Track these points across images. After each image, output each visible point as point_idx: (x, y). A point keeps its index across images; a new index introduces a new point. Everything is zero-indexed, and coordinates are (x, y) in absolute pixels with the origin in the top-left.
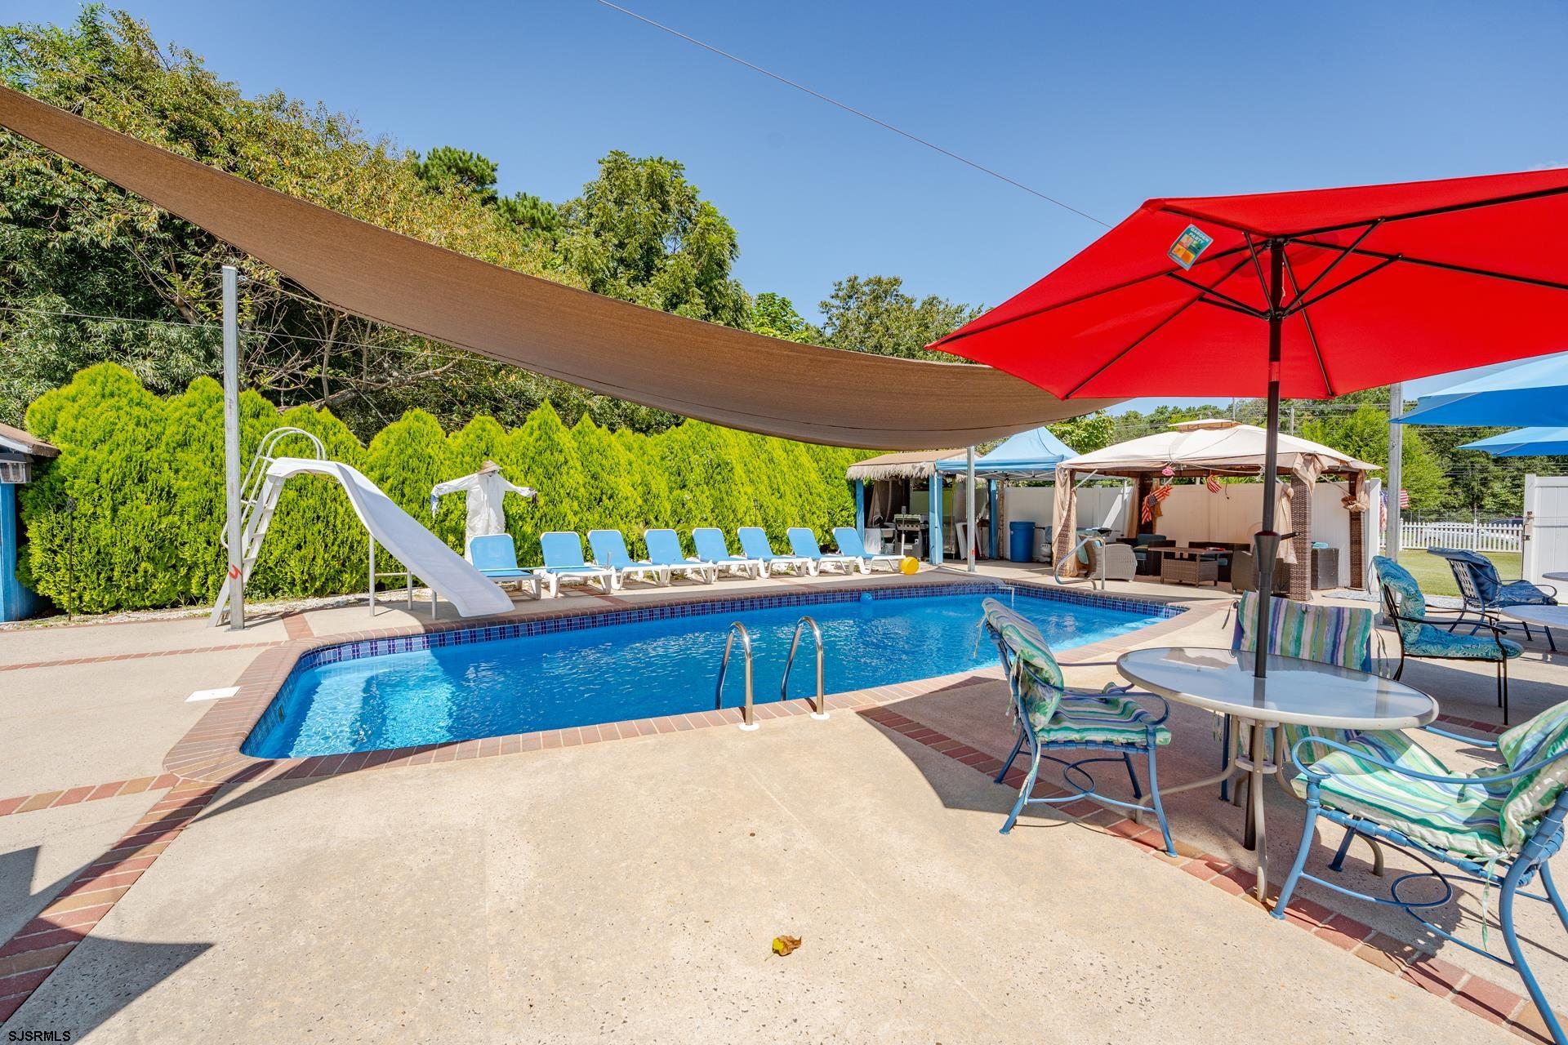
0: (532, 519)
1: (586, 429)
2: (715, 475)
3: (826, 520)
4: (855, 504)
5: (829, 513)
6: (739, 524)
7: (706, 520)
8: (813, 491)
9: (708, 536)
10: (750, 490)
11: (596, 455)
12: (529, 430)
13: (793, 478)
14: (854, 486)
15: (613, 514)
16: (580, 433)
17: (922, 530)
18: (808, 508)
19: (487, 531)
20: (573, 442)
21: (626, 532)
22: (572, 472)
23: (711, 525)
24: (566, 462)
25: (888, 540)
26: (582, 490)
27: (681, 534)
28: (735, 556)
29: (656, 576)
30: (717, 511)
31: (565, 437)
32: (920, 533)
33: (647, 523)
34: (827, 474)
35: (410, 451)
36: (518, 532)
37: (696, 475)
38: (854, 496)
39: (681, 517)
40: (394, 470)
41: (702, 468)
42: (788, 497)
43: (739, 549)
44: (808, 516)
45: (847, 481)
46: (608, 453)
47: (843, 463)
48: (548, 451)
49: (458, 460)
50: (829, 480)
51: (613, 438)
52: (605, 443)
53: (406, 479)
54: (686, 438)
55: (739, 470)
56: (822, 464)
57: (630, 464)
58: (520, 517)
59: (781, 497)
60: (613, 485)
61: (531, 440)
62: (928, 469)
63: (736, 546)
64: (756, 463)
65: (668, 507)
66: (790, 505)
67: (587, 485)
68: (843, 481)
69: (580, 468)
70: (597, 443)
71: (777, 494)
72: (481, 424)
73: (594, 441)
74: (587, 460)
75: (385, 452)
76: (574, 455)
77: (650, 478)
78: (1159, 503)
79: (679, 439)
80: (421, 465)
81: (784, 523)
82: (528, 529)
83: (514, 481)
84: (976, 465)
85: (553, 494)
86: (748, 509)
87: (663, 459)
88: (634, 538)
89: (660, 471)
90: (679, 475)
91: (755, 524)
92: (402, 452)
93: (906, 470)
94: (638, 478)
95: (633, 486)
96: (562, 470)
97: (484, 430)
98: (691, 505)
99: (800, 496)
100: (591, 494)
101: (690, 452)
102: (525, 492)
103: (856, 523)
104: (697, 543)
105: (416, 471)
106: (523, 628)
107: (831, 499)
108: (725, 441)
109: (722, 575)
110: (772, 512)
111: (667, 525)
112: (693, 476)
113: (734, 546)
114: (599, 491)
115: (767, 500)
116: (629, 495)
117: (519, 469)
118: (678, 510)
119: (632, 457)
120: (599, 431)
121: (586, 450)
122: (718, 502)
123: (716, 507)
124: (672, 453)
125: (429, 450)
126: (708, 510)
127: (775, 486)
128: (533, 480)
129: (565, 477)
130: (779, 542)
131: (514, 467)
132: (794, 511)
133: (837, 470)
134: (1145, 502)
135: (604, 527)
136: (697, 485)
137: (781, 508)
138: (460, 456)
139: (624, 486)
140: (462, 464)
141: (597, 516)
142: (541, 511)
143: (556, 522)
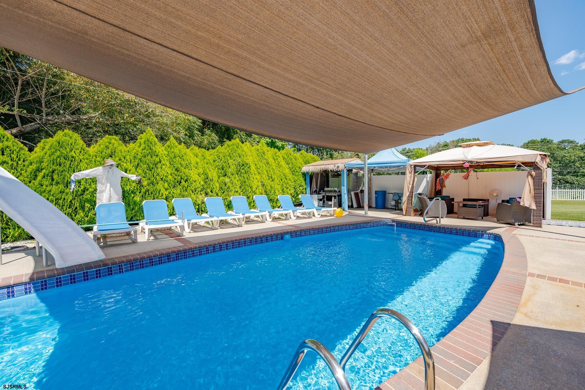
0: (140, 193)
1: (172, 145)
2: (241, 170)
3: (293, 191)
4: (306, 184)
5: (294, 188)
6: (253, 194)
7: (237, 192)
8: (287, 178)
9: (239, 200)
10: (258, 177)
11: (177, 159)
12: (138, 144)
13: (278, 172)
14: (305, 176)
15: (188, 190)
16: (169, 147)
17: (338, 195)
18: (285, 186)
19: (110, 200)
20: (165, 151)
21: (195, 199)
22: (164, 167)
23: (240, 194)
24: (160, 162)
25: (321, 200)
26: (170, 177)
27: (224, 199)
28: (252, 210)
29: (211, 223)
30: (242, 187)
31: (160, 148)
32: (337, 197)
33: (207, 194)
34: (293, 170)
35: (58, 153)
36: (131, 201)
37: (232, 169)
38: (305, 180)
39: (224, 190)
40: (46, 164)
41: (234, 166)
42: (276, 181)
43: (254, 206)
44: (285, 189)
45: (302, 173)
46: (185, 158)
47: (299, 165)
48: (149, 156)
49: (93, 160)
50: (294, 173)
51: (188, 150)
52: (183, 153)
53: (55, 170)
54: (226, 151)
55: (253, 167)
56: (290, 166)
57: (197, 164)
58: (132, 192)
59: (273, 181)
60: (188, 174)
61: (140, 149)
62: (341, 167)
63: (252, 204)
64: (261, 164)
65: (218, 185)
66: (277, 184)
67: (173, 174)
68: (300, 173)
69: (168, 165)
70: (178, 152)
71: (271, 179)
72: (109, 140)
73: (176, 151)
74: (173, 161)
75: (42, 154)
76: (166, 158)
77: (208, 170)
78: (444, 181)
79: (222, 151)
80: (66, 161)
81: (275, 193)
82: (137, 199)
83: (128, 172)
84: (368, 164)
85: (153, 179)
86: (258, 186)
87: (214, 161)
88: (200, 202)
89: (213, 168)
90: (223, 170)
91: (261, 194)
92: (53, 154)
93: (331, 167)
94: (201, 171)
95: (198, 175)
96: (158, 166)
97: (110, 143)
98: (229, 184)
99: (282, 180)
100: (175, 179)
101: (228, 158)
102: (134, 177)
103: (306, 192)
104: (233, 204)
105: (62, 165)
106: (115, 268)
107: (295, 182)
108: (246, 153)
109: (247, 220)
110: (269, 188)
111: (217, 195)
112: (230, 170)
113: (252, 205)
114: (179, 178)
115: (267, 182)
116: (196, 179)
117: (132, 165)
118: (223, 187)
119: (198, 160)
120: (179, 146)
121: (172, 155)
122: (243, 184)
123: (242, 185)
124: (219, 159)
125: (73, 153)
126: (238, 187)
127: (270, 175)
128: (140, 171)
129: (159, 170)
130: (274, 203)
131: (128, 164)
132: (279, 187)
133: (297, 168)
134: (438, 181)
135: (183, 196)
136: (232, 174)
137: (273, 186)
138: (95, 157)
139: (194, 175)
140: (95, 162)
141: (179, 191)
142: (145, 188)
143: (155, 195)
